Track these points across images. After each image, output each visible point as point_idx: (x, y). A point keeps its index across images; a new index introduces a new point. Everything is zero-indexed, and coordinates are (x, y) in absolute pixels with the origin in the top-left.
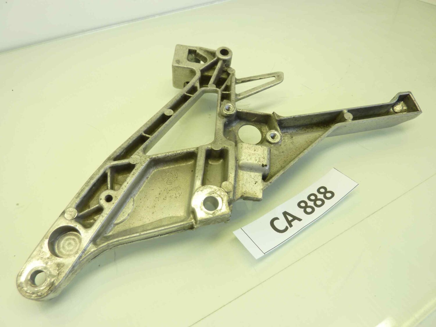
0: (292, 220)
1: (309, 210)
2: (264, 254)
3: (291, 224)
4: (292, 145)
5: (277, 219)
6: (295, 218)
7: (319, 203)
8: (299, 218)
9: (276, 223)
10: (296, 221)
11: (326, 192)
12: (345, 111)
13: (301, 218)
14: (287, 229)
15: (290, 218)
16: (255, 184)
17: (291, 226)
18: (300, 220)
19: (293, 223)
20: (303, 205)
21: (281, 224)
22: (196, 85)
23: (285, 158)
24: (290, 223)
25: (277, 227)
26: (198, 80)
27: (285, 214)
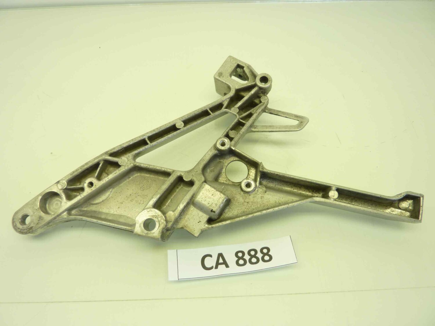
0: (221, 264)
1: (241, 262)
2: (178, 279)
3: (218, 266)
4: (260, 199)
5: (210, 256)
6: (225, 263)
7: (254, 260)
8: (228, 264)
9: (207, 259)
10: (224, 266)
11: (267, 254)
12: (334, 188)
13: (229, 266)
14: (211, 268)
15: (221, 261)
16: (199, 222)
17: (216, 267)
18: (227, 266)
19: (219, 266)
20: (240, 255)
21: (210, 262)
22: (223, 103)
23: (246, 208)
24: (218, 264)
25: (205, 263)
26: (228, 98)
27: (220, 255)
